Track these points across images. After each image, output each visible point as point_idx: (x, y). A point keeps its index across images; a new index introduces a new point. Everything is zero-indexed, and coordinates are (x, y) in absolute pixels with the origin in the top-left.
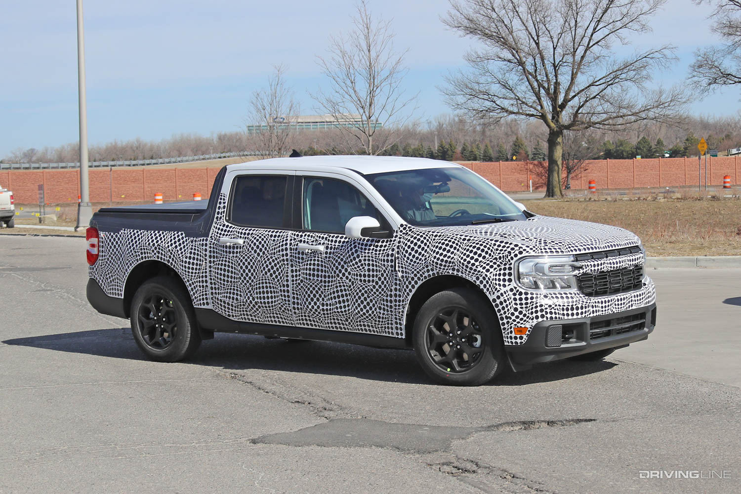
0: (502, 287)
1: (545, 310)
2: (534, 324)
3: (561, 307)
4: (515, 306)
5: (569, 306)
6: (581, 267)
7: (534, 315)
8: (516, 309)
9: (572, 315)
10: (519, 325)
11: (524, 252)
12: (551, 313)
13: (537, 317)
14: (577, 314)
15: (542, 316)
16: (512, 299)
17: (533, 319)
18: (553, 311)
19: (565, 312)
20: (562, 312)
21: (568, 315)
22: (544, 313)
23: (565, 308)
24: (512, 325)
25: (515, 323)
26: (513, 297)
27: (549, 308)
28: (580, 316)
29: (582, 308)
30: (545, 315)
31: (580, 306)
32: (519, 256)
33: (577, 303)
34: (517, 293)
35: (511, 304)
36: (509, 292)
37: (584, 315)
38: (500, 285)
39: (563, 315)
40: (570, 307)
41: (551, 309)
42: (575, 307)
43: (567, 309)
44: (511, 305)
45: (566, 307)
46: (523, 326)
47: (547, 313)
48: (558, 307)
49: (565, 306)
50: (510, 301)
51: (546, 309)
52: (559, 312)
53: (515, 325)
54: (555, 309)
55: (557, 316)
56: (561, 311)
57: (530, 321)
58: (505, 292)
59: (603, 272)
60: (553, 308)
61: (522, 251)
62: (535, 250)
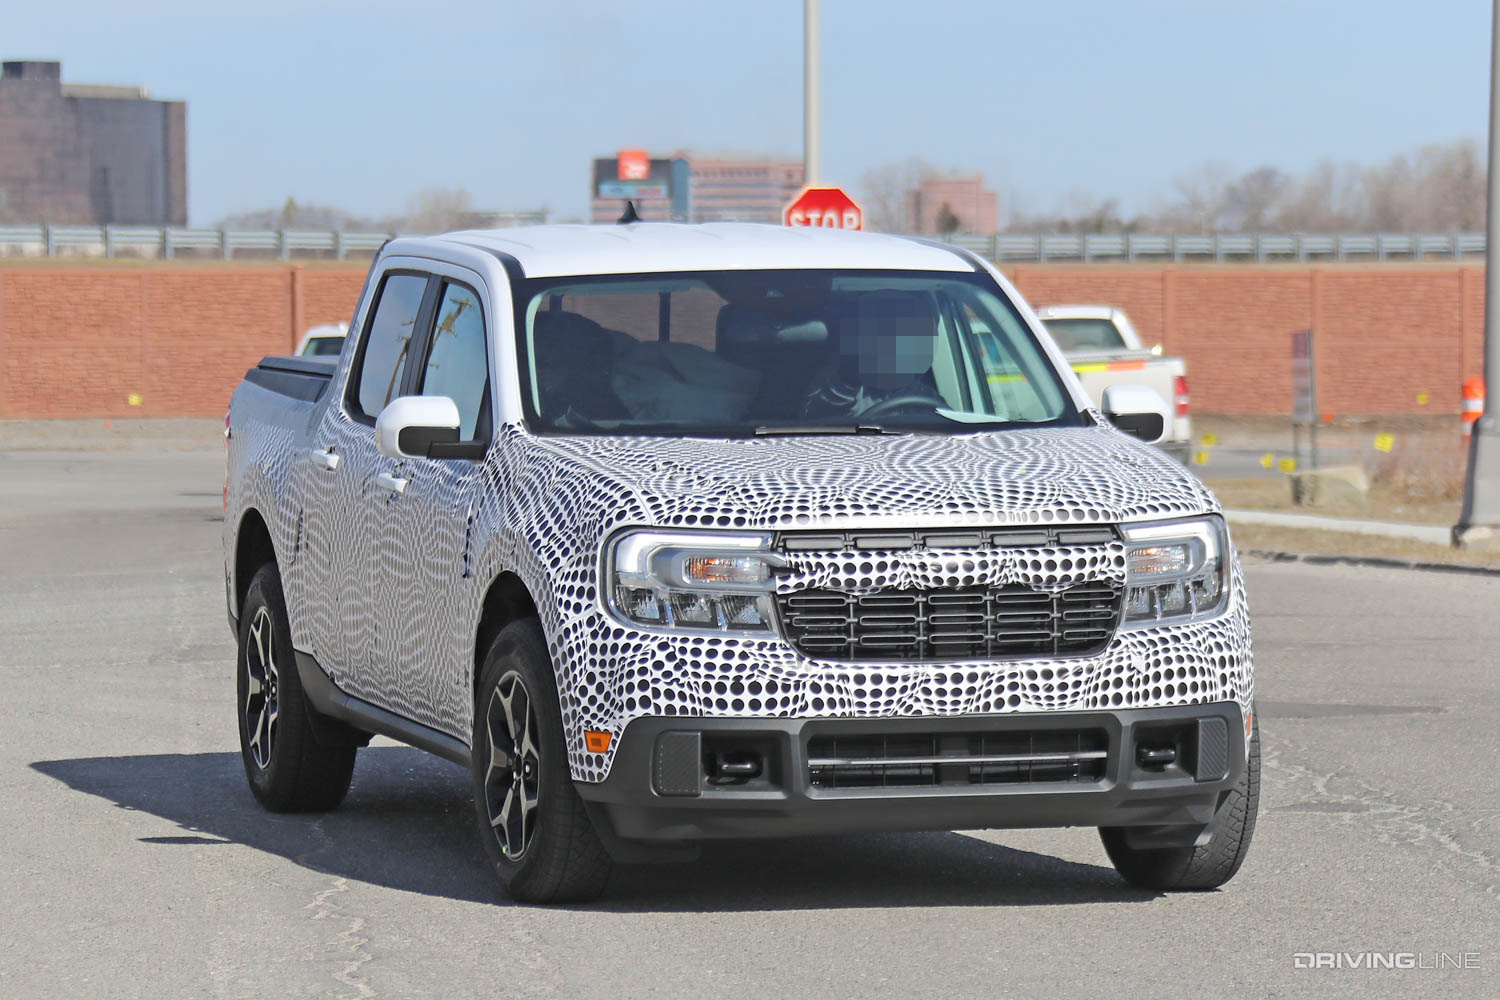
0: (571, 612)
1: (652, 685)
2: (624, 724)
3: (701, 681)
4: (590, 669)
5: (727, 678)
6: (795, 570)
7: (625, 696)
8: (591, 678)
9: (738, 705)
10: (595, 726)
11: (629, 514)
12: (670, 694)
13: (631, 704)
14: (755, 705)
15: (645, 703)
16: (587, 648)
17: (621, 709)
18: (675, 688)
19: (714, 696)
20: (702, 695)
21: (722, 704)
22: (649, 693)
23: (713, 683)
24: (582, 722)
25: (587, 717)
26: (590, 641)
27: (663, 680)
28: (763, 712)
29: (772, 687)
30: (653, 701)
31: (764, 682)
32: (616, 524)
33: (756, 672)
34: (601, 632)
35: (583, 663)
36: (585, 626)
37: (778, 710)
38: (568, 605)
39: (708, 702)
40: (728, 683)
41: (670, 683)
42: (746, 683)
43: (721, 688)
44: (583, 666)
45: (717, 681)
46: (602, 727)
47: (656, 693)
48: (692, 680)
49: (712, 677)
50: (582, 653)
51: (656, 681)
52: (694, 693)
53: (588, 722)
54: (682, 685)
55: (689, 704)
56: (701, 690)
57: (617, 714)
58: (575, 625)
59: (894, 590)
60: (677, 680)
61: (628, 510)
62: (662, 511)
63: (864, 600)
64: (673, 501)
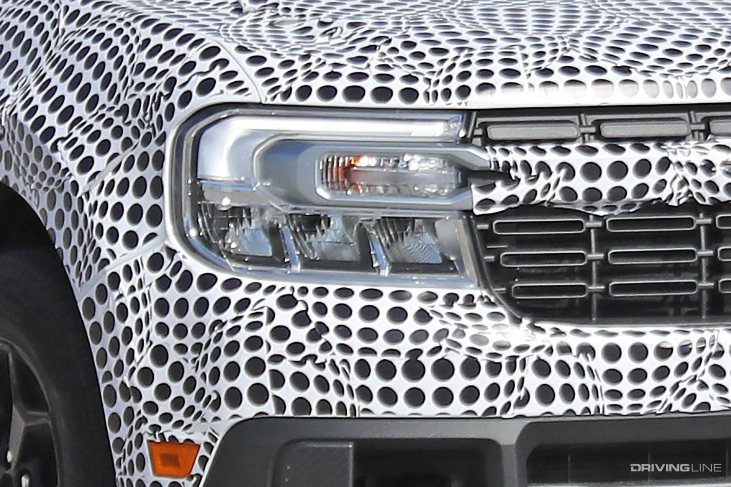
0: (119, 247)
1: (269, 366)
2: (222, 429)
3: (353, 359)
4: (157, 339)
5: (397, 353)
7: (224, 385)
8: (160, 355)
9: (416, 397)
10: (168, 430)
11: (221, 85)
12: (300, 381)
13: (234, 397)
14: (444, 397)
15: (259, 394)
16: (151, 305)
17: (216, 405)
18: (310, 371)
19: (375, 383)
20: (356, 382)
21: (389, 396)
22: (265, 379)
23: (373, 361)
24: (145, 428)
25: (154, 419)
26: (156, 294)
27: (289, 357)
28: (457, 408)
30: (272, 392)
31: (457, 359)
32: (198, 102)
33: (444, 344)
34: (175, 279)
35: (145, 330)
36: (145, 270)
37: (481, 405)
38: (113, 235)
39: (365, 393)
40: (399, 362)
41: (302, 363)
42: (428, 361)
43: (387, 370)
44: (144, 335)
45: (379, 358)
46: (181, 435)
47: (278, 379)
48: (339, 357)
49: (373, 352)
50: (142, 314)
51: (277, 358)
52: (342, 377)
53: (155, 428)
54: (322, 366)
55: (333, 397)
56: (353, 374)
57: (209, 413)
58: (127, 269)
59: (661, 206)
60: (314, 357)
61: (217, 78)
62: (276, 79)
63: (615, 223)
64: (292, 62)
